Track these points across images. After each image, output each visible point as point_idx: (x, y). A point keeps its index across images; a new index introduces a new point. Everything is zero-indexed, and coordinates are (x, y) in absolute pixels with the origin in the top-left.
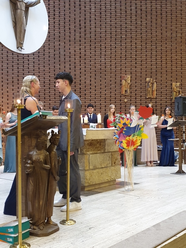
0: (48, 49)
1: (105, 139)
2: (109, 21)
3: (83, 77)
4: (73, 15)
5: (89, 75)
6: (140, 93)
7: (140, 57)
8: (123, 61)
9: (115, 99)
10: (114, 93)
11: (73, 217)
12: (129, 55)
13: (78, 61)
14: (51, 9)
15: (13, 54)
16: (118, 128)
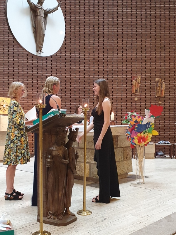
0: (64, 52)
1: (117, 135)
2: (120, 26)
3: (96, 77)
4: (88, 20)
5: (102, 76)
6: (149, 92)
7: (149, 59)
8: (133, 63)
9: (126, 97)
10: (125, 92)
11: (89, 208)
12: (140, 57)
13: (92, 63)
14: (67, 15)
15: (32, 56)
16: (130, 125)
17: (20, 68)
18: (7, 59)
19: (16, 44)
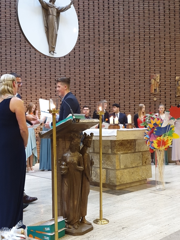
0: (78, 51)
1: (135, 139)
2: (137, 22)
3: (112, 77)
4: (102, 17)
5: (118, 75)
6: (169, 91)
7: (168, 56)
8: (152, 61)
9: (145, 98)
10: (143, 92)
11: (106, 217)
12: (158, 55)
13: (107, 62)
14: (81, 12)
15: (45, 57)
16: (149, 128)
17: (33, 69)
18: (19, 60)
19: (27, 45)
